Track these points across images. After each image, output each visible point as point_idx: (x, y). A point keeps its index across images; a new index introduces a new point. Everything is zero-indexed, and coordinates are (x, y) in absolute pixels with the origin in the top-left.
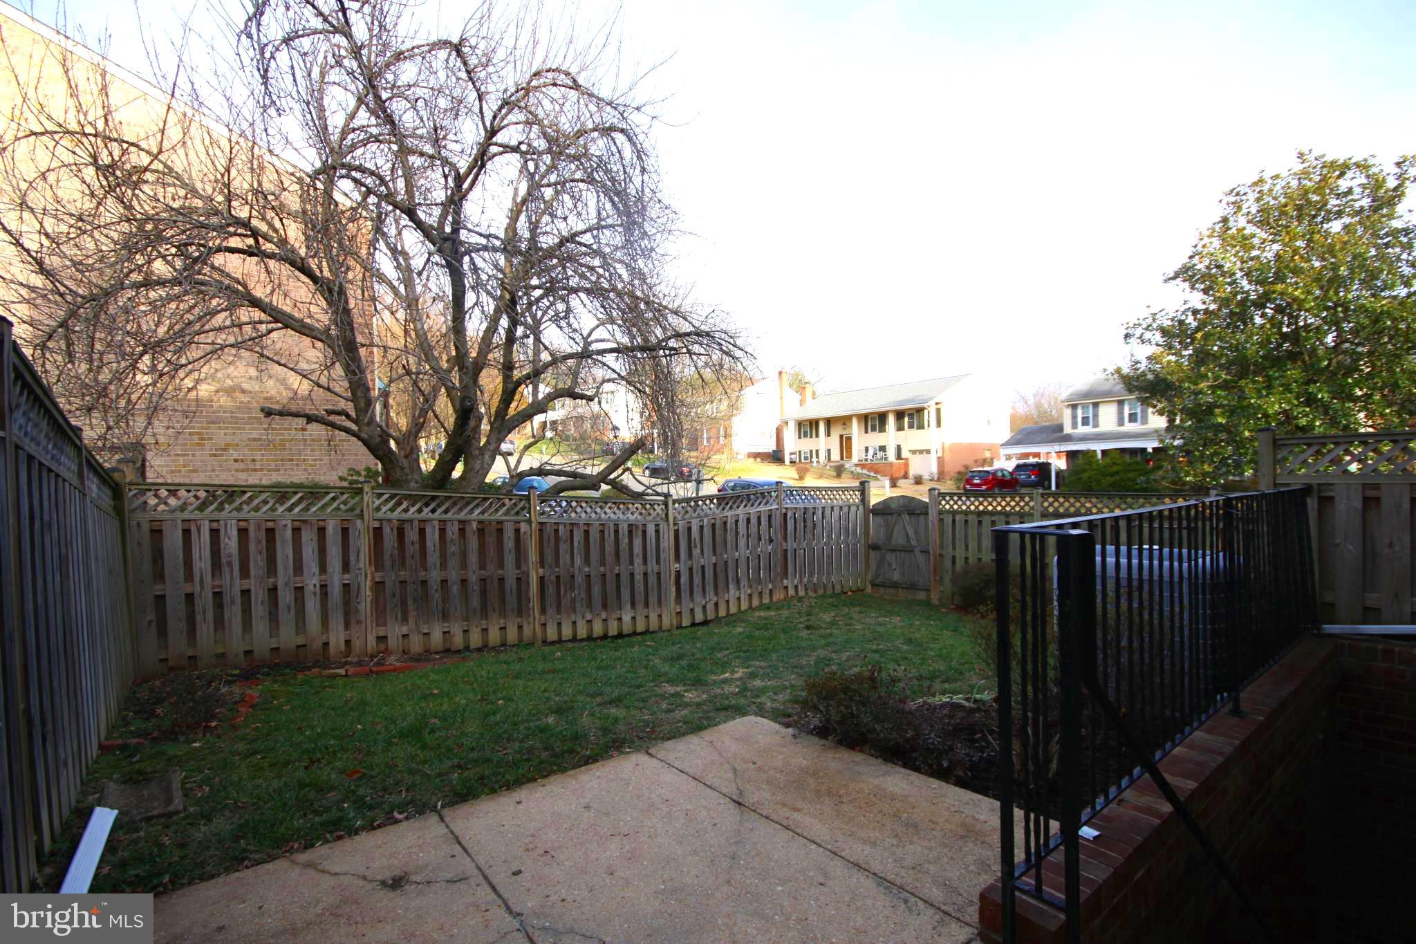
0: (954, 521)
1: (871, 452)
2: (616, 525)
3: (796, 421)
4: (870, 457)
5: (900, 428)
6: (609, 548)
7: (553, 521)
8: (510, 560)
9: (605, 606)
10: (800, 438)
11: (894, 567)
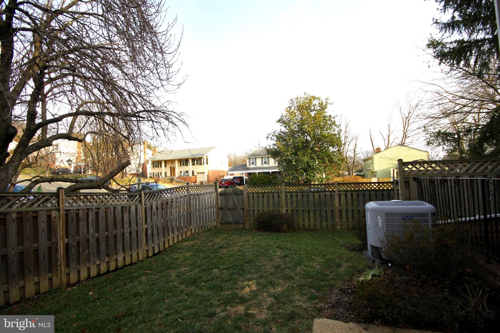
0: (253, 196)
1: (183, 173)
2: (115, 208)
3: (152, 161)
4: (182, 174)
5: (193, 164)
6: (110, 221)
7: (75, 208)
8: (43, 236)
9: (108, 255)
10: (153, 167)
11: (229, 216)
